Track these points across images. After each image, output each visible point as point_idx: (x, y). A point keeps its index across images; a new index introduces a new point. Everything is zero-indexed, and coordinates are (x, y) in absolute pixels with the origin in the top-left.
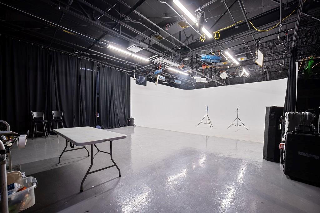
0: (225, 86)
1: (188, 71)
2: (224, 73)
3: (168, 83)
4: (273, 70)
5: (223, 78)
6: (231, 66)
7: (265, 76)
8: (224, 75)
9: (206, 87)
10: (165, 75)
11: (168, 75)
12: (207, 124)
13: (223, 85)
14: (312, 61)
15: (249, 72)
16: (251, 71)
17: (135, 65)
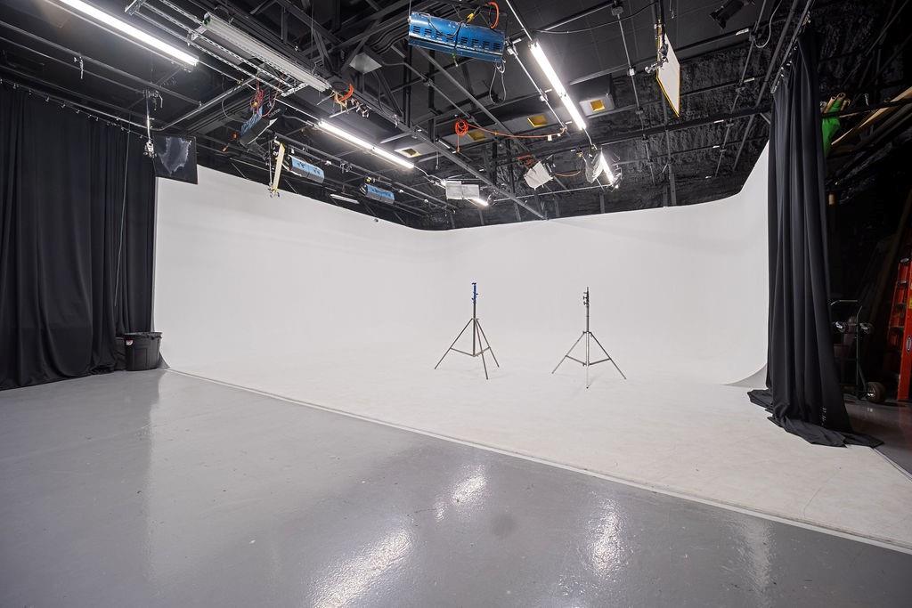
0: (545, 222)
1: (410, 151)
2: (539, 166)
3: (356, 202)
4: (688, 170)
5: (535, 187)
6: (559, 135)
7: (665, 189)
8: (538, 176)
9: (486, 224)
10: (329, 163)
11: (338, 163)
12: (474, 355)
13: (539, 219)
14: (834, 121)
15: (619, 171)
16: (623, 169)
17: (152, 89)
